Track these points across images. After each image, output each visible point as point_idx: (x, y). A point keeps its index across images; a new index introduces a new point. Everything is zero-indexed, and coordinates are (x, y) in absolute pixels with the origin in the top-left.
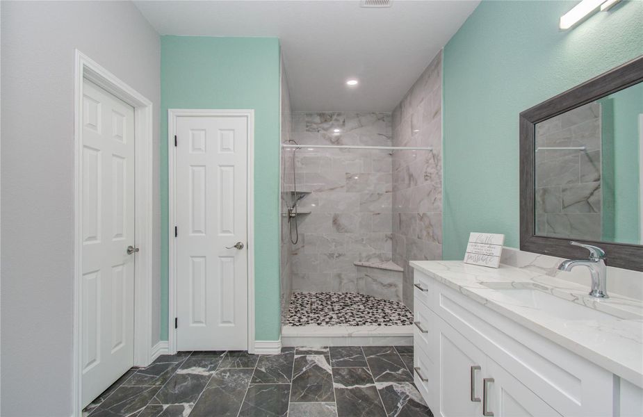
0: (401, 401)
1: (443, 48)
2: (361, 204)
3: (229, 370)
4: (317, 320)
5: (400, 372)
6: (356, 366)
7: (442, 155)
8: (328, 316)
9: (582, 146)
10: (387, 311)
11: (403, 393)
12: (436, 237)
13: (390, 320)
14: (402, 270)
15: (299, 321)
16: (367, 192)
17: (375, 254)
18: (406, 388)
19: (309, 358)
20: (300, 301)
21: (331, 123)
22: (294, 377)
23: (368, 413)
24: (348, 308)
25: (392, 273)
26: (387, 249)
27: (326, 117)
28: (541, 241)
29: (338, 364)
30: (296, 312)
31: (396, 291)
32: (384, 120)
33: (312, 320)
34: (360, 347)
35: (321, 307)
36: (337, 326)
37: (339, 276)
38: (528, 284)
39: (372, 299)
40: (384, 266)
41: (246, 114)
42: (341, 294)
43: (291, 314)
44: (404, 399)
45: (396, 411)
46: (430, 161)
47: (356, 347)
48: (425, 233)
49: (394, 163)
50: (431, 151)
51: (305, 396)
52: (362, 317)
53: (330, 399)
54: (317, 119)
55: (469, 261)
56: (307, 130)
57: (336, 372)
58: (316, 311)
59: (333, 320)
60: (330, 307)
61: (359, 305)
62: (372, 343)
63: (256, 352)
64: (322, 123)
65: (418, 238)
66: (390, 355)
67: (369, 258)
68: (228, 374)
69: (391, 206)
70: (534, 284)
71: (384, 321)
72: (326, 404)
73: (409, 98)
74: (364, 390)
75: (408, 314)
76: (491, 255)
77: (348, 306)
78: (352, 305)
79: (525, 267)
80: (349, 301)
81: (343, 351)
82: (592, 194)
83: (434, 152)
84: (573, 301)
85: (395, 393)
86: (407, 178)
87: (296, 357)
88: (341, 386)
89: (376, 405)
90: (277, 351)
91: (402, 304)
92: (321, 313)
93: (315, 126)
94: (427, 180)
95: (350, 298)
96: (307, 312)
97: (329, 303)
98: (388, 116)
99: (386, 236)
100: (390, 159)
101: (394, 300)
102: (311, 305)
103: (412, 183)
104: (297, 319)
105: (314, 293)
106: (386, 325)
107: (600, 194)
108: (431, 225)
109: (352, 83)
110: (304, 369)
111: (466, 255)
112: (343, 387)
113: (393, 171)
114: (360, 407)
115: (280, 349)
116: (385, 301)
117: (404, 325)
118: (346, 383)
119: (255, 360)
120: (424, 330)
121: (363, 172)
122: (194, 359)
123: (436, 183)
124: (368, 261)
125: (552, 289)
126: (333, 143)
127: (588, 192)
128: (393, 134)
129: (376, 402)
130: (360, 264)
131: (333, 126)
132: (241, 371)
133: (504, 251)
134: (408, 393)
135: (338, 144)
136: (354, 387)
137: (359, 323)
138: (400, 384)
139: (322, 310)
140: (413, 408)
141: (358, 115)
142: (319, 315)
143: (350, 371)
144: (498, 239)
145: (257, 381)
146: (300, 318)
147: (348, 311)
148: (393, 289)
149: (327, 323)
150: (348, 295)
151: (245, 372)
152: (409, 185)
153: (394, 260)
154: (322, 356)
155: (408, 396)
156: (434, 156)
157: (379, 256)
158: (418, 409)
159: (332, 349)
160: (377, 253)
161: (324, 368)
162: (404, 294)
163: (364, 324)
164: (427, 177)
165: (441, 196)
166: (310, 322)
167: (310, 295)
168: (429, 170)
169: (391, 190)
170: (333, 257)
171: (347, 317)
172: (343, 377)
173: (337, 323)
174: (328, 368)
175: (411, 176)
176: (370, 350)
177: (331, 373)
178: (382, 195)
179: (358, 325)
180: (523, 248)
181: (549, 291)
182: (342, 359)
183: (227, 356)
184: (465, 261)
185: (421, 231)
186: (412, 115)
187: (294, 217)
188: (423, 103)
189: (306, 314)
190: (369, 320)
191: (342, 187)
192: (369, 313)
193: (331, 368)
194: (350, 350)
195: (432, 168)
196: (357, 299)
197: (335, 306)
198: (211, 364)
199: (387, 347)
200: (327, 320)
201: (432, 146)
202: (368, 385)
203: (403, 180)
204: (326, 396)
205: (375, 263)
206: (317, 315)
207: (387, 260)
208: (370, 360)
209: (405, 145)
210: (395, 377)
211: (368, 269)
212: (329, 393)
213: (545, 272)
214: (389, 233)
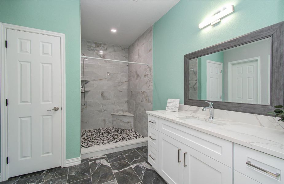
0: (143, 170)
1: (153, 24)
2: (114, 87)
3: (51, 180)
4: (97, 143)
5: (140, 158)
6: (121, 160)
7: (153, 67)
8: (102, 140)
9: (192, 69)
10: (128, 134)
11: (143, 167)
12: (150, 101)
13: (131, 137)
14: (133, 115)
15: (88, 145)
16: (117, 81)
17: (120, 109)
18: (143, 165)
19: (97, 162)
20: (85, 135)
21: (101, 48)
22: (92, 173)
23: (131, 180)
24: (110, 135)
25: (129, 117)
26: (125, 107)
27: (98, 45)
28: (191, 101)
29: (112, 161)
30: (85, 141)
31: (131, 124)
32: (125, 50)
33: (94, 143)
34: (120, 152)
35: (97, 136)
36: (108, 144)
37: (104, 120)
38: (191, 116)
39: (120, 129)
40: (125, 114)
41: (60, 36)
42: (105, 129)
43: (82, 142)
44: (144, 169)
45: (142, 175)
46: (147, 70)
47: (119, 152)
48: (144, 100)
49: (129, 69)
50: (148, 65)
51: (100, 181)
52: (118, 138)
53: (113, 178)
54: (94, 45)
55: (168, 110)
56: (88, 50)
57: (112, 165)
58: (95, 138)
59: (105, 141)
60: (101, 135)
61: (115, 133)
62: (125, 149)
63: (66, 166)
64: (96, 47)
65: (141, 101)
66: (134, 152)
67: (118, 111)
68: (51, 182)
69: (127, 88)
70: (192, 116)
71: (128, 138)
72: (112, 181)
73: (137, 43)
74: (127, 170)
75: (137, 134)
76: (175, 107)
77: (110, 134)
78: (112, 133)
79: (186, 111)
80: (110, 132)
81: (113, 155)
82: (195, 85)
83: (149, 66)
84: (205, 121)
85: (140, 168)
86: (136, 76)
87: (90, 163)
88: (116, 171)
89: (134, 175)
90: (79, 163)
91: (133, 130)
92: (98, 139)
93: (92, 48)
94: (145, 77)
95: (110, 130)
96: (91, 140)
97: (101, 133)
98: (126, 48)
99: (125, 101)
100: (127, 67)
101: (130, 129)
102: (92, 136)
103: (138, 78)
104: (86, 144)
105: (92, 130)
106: (129, 140)
107: (197, 85)
108: (148, 96)
109: (114, 31)
110: (96, 168)
111: (167, 107)
112: (118, 171)
113: (128, 72)
114: (127, 178)
115: (81, 161)
116: (126, 130)
117: (136, 138)
118: (119, 169)
119: (67, 170)
120: (154, 139)
121: (115, 72)
122: (23, 179)
123: (150, 79)
124: (117, 112)
125: (198, 118)
126: (101, 58)
127: (194, 84)
128: (128, 57)
129: (133, 174)
130: (114, 114)
131: (101, 49)
132: (59, 178)
133: (179, 105)
134: (145, 166)
135: (104, 58)
136: (122, 170)
137: (118, 141)
138: (141, 163)
139: (98, 137)
140: (148, 172)
141: (113, 46)
142: (97, 140)
143: (119, 163)
144: (178, 101)
145: (71, 181)
146: (88, 143)
147: (111, 136)
148: (129, 124)
149: (102, 143)
150: (109, 129)
151: (62, 178)
152: (137, 79)
153: (129, 111)
154: (104, 159)
155: (145, 168)
156: (149, 68)
157: (122, 110)
158: (150, 172)
159: (108, 155)
160: (122, 109)
161: (106, 165)
162: (134, 125)
163: (120, 141)
164: (145, 76)
165: (152, 84)
166: (94, 144)
167: (90, 131)
168: (147, 73)
169: (127, 81)
170: (101, 111)
171: (111, 139)
172: (116, 167)
173: (107, 142)
174: (108, 164)
175: (138, 75)
176: (125, 152)
177: (110, 166)
178: (123, 83)
179: (117, 142)
180: (185, 104)
181: (197, 118)
182: (113, 159)
183: (47, 172)
184: (166, 110)
185: (143, 98)
186: (138, 50)
187: (83, 93)
188: (143, 45)
189: (90, 141)
190: (121, 139)
191: (105, 79)
192: (120, 136)
193: (109, 164)
194: (116, 154)
195: (148, 72)
196: (113, 130)
197: (104, 135)
198: (37, 179)
199: (132, 149)
200: (102, 142)
201: (148, 63)
202: (128, 167)
203: (134, 77)
204: (111, 178)
205: (121, 113)
206: (96, 140)
207: (126, 112)
208: (126, 156)
209: (135, 62)
210: (138, 161)
211: (118, 116)
212: (112, 176)
213: (193, 112)
214: (126, 99)
